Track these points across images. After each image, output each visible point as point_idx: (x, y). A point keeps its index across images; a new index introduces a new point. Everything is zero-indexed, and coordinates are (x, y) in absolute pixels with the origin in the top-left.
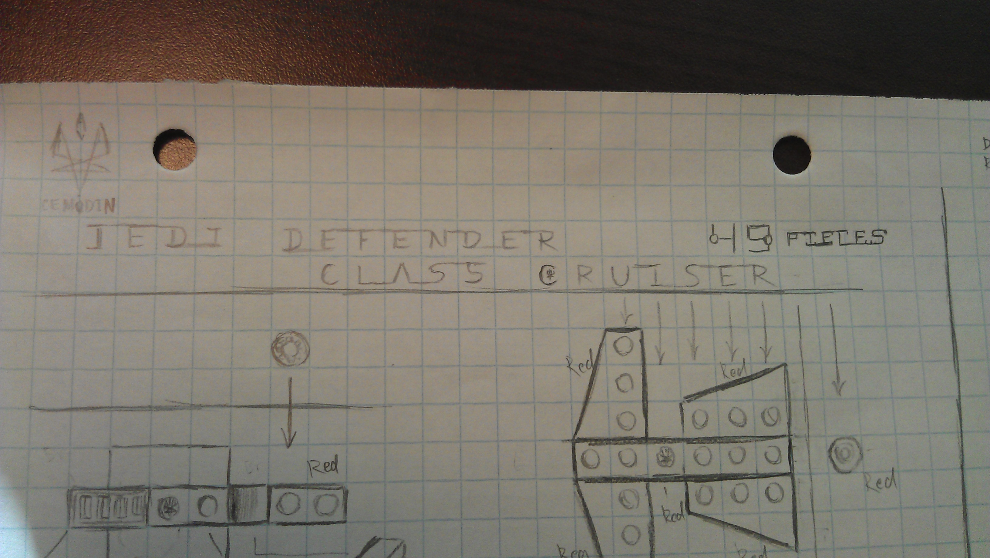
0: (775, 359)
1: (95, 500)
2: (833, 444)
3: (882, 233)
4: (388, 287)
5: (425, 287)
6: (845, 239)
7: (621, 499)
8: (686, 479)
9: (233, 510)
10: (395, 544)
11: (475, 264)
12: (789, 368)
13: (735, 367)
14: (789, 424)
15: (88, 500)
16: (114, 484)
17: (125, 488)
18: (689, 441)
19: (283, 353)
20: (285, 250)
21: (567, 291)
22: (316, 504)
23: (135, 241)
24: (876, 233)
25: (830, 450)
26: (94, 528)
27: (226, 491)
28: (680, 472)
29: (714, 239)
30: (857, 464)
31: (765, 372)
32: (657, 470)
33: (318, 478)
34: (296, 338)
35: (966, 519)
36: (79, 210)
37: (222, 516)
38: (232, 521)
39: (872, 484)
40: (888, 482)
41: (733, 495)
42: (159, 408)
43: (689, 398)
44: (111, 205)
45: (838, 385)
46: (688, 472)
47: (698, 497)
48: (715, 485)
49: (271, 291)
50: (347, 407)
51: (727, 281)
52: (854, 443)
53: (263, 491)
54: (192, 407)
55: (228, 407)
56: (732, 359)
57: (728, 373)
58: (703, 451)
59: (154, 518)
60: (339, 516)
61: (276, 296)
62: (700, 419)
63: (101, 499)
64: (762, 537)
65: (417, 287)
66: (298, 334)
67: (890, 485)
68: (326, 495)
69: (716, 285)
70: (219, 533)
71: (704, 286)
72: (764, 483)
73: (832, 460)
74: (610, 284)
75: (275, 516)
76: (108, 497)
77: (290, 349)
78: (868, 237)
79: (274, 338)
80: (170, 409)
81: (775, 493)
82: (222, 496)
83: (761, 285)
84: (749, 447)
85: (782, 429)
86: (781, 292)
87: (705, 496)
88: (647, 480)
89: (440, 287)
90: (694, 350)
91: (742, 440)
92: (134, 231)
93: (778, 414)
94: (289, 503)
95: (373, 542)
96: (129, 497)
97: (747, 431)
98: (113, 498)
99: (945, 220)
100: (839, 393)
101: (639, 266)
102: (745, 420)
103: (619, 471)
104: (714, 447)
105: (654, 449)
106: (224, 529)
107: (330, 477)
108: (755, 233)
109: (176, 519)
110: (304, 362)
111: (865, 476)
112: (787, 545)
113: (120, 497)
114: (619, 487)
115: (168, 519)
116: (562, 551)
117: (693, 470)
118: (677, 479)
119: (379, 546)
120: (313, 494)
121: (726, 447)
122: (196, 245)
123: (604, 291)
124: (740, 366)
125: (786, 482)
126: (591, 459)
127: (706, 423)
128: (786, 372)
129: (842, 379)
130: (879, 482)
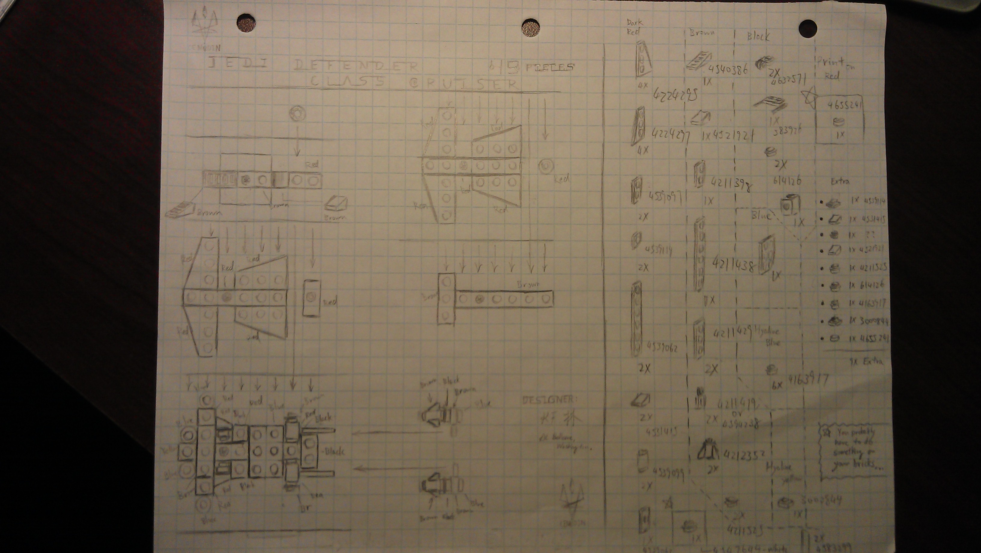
0: (516, 123)
1: (214, 176)
2: (541, 161)
3: (572, 65)
4: (341, 87)
5: (358, 87)
6: (554, 67)
7: (443, 182)
8: (472, 175)
9: (274, 181)
10: (343, 199)
11: (381, 77)
12: (523, 127)
13: (498, 126)
14: (521, 152)
15: (211, 176)
16: (222, 169)
17: (227, 171)
18: (475, 159)
19: (294, 116)
20: (295, 69)
21: (422, 91)
22: (309, 180)
23: (230, 64)
24: (569, 65)
25: (539, 165)
26: (214, 187)
27: (270, 174)
28: (469, 172)
29: (492, 67)
30: (551, 171)
31: (511, 129)
32: (459, 171)
33: (309, 170)
34: (300, 109)
35: (602, 198)
36: (205, 50)
37: (269, 184)
38: (273, 186)
39: (558, 180)
40: (566, 179)
41: (493, 183)
42: (241, 138)
43: (476, 140)
44: (218, 48)
45: (545, 136)
46: (474, 172)
47: (477, 183)
48: (486, 178)
49: (289, 88)
50: (322, 140)
51: (497, 87)
52: (550, 161)
53: (286, 175)
54: (255, 137)
55: (271, 138)
56: (497, 122)
57: (494, 129)
58: (481, 164)
59: (240, 184)
60: (318, 186)
61: (291, 90)
62: (480, 149)
63: (217, 176)
64: (505, 201)
65: (354, 87)
66: (301, 107)
67: (566, 181)
68: (313, 177)
69: (492, 89)
70: (268, 191)
71: (485, 89)
72: (508, 177)
73: (540, 169)
74: (442, 87)
75: (291, 185)
76: (220, 174)
77: (297, 114)
78: (566, 67)
79: (290, 108)
80: (246, 138)
81: (512, 182)
82: (269, 176)
83: (513, 89)
84: (502, 162)
85: (517, 154)
86: (522, 92)
87: (481, 183)
88: (455, 175)
89: (364, 87)
90: (479, 118)
91: (499, 159)
92: (229, 60)
93: (516, 148)
94: (297, 180)
95: (334, 197)
96: (229, 175)
97: (502, 155)
98: (222, 175)
99: (604, 60)
100: (545, 138)
101: (456, 79)
102: (501, 150)
103: (442, 170)
104: (486, 162)
105: (459, 162)
106: (269, 190)
107: (315, 170)
108: (511, 65)
109: (249, 185)
110: (304, 119)
111: (555, 176)
112: (516, 205)
113: (225, 175)
114: (442, 178)
115: (246, 185)
116: (416, 204)
117: (475, 171)
118: (468, 175)
119: (336, 199)
120: (307, 176)
121: (491, 162)
122: (256, 67)
123: (439, 90)
124: (500, 126)
125: (517, 178)
126: (430, 166)
127: (482, 151)
128: (521, 129)
129: (547, 133)
130: (561, 179)
